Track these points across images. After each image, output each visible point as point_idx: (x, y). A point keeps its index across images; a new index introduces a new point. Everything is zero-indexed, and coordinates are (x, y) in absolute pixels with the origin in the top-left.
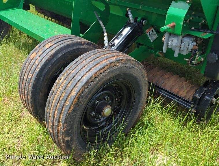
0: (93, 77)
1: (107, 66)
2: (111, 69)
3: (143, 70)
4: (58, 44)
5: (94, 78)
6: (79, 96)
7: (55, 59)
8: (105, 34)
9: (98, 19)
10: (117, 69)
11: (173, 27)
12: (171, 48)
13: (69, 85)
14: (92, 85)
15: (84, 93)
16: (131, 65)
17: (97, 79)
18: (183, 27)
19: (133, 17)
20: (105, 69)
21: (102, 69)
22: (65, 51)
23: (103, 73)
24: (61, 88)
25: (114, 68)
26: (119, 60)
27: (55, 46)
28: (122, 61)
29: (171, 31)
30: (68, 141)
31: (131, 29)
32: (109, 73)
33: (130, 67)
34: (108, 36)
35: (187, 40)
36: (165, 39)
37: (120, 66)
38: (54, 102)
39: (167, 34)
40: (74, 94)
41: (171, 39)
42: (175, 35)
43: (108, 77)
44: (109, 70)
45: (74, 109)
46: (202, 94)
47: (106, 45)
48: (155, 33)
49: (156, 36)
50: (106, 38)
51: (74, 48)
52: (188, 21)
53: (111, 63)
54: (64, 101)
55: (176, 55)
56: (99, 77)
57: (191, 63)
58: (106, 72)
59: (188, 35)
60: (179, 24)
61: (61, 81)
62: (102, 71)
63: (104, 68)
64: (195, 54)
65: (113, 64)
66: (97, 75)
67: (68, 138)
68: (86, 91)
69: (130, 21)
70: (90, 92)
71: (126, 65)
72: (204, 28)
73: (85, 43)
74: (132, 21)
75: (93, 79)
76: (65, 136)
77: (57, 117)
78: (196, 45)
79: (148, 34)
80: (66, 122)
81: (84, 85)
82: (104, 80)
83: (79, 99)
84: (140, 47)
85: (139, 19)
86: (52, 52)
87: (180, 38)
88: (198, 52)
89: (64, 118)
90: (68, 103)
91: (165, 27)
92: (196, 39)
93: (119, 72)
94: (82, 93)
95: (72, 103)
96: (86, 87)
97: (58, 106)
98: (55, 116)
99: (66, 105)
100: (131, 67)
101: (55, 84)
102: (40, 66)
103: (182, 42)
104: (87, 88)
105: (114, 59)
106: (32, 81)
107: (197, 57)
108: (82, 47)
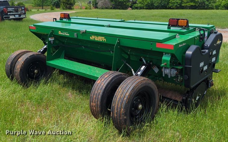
3: (155, 85)
4: (111, 75)
6: (130, 95)
7: (111, 82)
8: (132, 70)
9: (125, 62)
11: (166, 65)
12: (166, 74)
13: (124, 91)
15: (132, 94)
18: (170, 64)
19: (145, 61)
20: (139, 83)
21: (138, 83)
22: (116, 78)
24: (120, 93)
26: (144, 80)
27: (110, 76)
29: (165, 66)
30: (125, 119)
31: (145, 67)
32: (141, 85)
34: (134, 70)
35: (173, 70)
36: (163, 70)
38: (117, 100)
39: (163, 68)
40: (128, 94)
41: (166, 70)
42: (168, 68)
43: (141, 87)
45: (128, 101)
46: (186, 97)
47: (134, 75)
48: (157, 68)
49: (158, 70)
50: (133, 72)
51: (119, 77)
52: (172, 62)
53: (141, 81)
54: (123, 98)
55: (169, 77)
56: (137, 87)
57: (177, 81)
59: (173, 68)
60: (168, 63)
61: (120, 90)
62: (138, 84)
64: (178, 76)
65: (142, 81)
67: (125, 117)
69: (144, 63)
70: (134, 93)
72: (179, 64)
73: (124, 75)
74: (145, 63)
75: (135, 87)
76: (124, 116)
77: (120, 106)
78: (177, 72)
79: (154, 69)
80: (125, 108)
81: (132, 90)
84: (150, 76)
85: (148, 62)
86: (110, 79)
87: (170, 69)
88: (179, 75)
89: (124, 106)
90: (125, 99)
91: (162, 65)
92: (177, 69)
95: (127, 98)
97: (120, 101)
98: (119, 107)
99: (124, 100)
101: (116, 92)
102: (105, 86)
103: (171, 71)
105: (142, 79)
106: (101, 94)
107: (179, 78)
108: (122, 76)
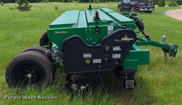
2: (25, 57)
14: (17, 60)
17: (19, 58)
33: (35, 59)
58: (23, 57)
68: (14, 61)
71: (33, 57)
100: (37, 59)
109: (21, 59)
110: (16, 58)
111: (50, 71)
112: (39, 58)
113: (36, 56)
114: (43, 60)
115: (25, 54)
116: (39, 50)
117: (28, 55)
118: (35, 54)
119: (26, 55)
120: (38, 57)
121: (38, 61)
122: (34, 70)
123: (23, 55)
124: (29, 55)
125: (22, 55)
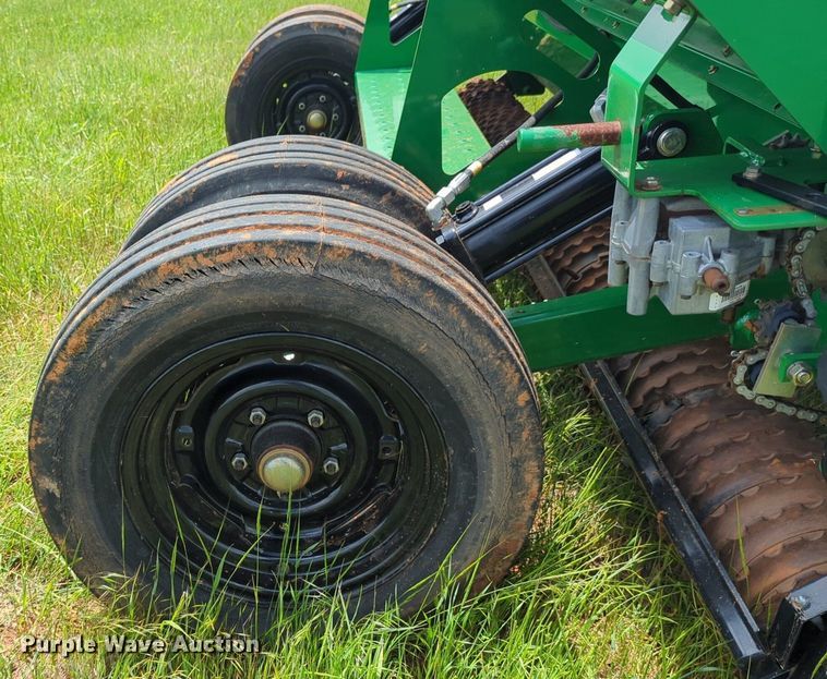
0: (160, 273)
1: (236, 248)
2: (254, 269)
5: (164, 279)
6: (93, 330)
10: (289, 278)
14: (151, 304)
15: (115, 326)
16: (387, 290)
17: (178, 289)
20: (224, 258)
23: (212, 275)
25: (276, 271)
26: (310, 245)
28: (329, 255)
32: (244, 282)
33: (373, 294)
37: (308, 270)
43: (239, 301)
44: (243, 270)
45: (69, 373)
53: (262, 243)
56: (190, 284)
58: (225, 272)
62: (205, 262)
63: (223, 252)
65: (270, 252)
66: (178, 271)
68: (123, 319)
70: (137, 328)
71: (348, 279)
75: (158, 280)
81: (118, 294)
82: (216, 303)
83: (91, 343)
93: (303, 295)
94: (108, 321)
95: (63, 348)
96: (126, 304)
100: (386, 299)
104: (128, 311)
109: (198, 295)
110: (147, 285)
111: (525, 435)
112: (413, 285)
113: (384, 263)
114: (463, 307)
115: (245, 236)
116: (343, 181)
117: (288, 245)
118: (368, 239)
119: (258, 244)
120: (409, 273)
121: (401, 328)
122: (329, 409)
123: (231, 247)
124: (300, 243)
125: (209, 252)
